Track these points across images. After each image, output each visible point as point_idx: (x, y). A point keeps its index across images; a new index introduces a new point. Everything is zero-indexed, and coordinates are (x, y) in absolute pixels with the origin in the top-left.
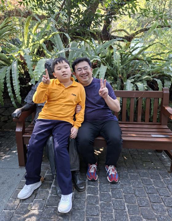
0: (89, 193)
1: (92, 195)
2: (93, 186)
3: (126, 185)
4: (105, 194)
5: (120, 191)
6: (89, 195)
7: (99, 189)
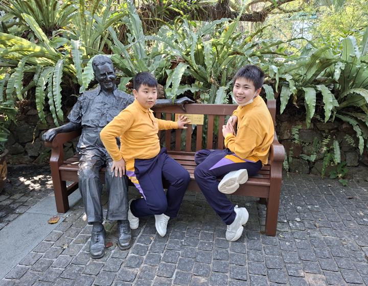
0: (133, 253)
1: (137, 255)
2: (142, 245)
3: (189, 245)
4: (154, 255)
5: (177, 252)
6: (133, 255)
7: (149, 248)
